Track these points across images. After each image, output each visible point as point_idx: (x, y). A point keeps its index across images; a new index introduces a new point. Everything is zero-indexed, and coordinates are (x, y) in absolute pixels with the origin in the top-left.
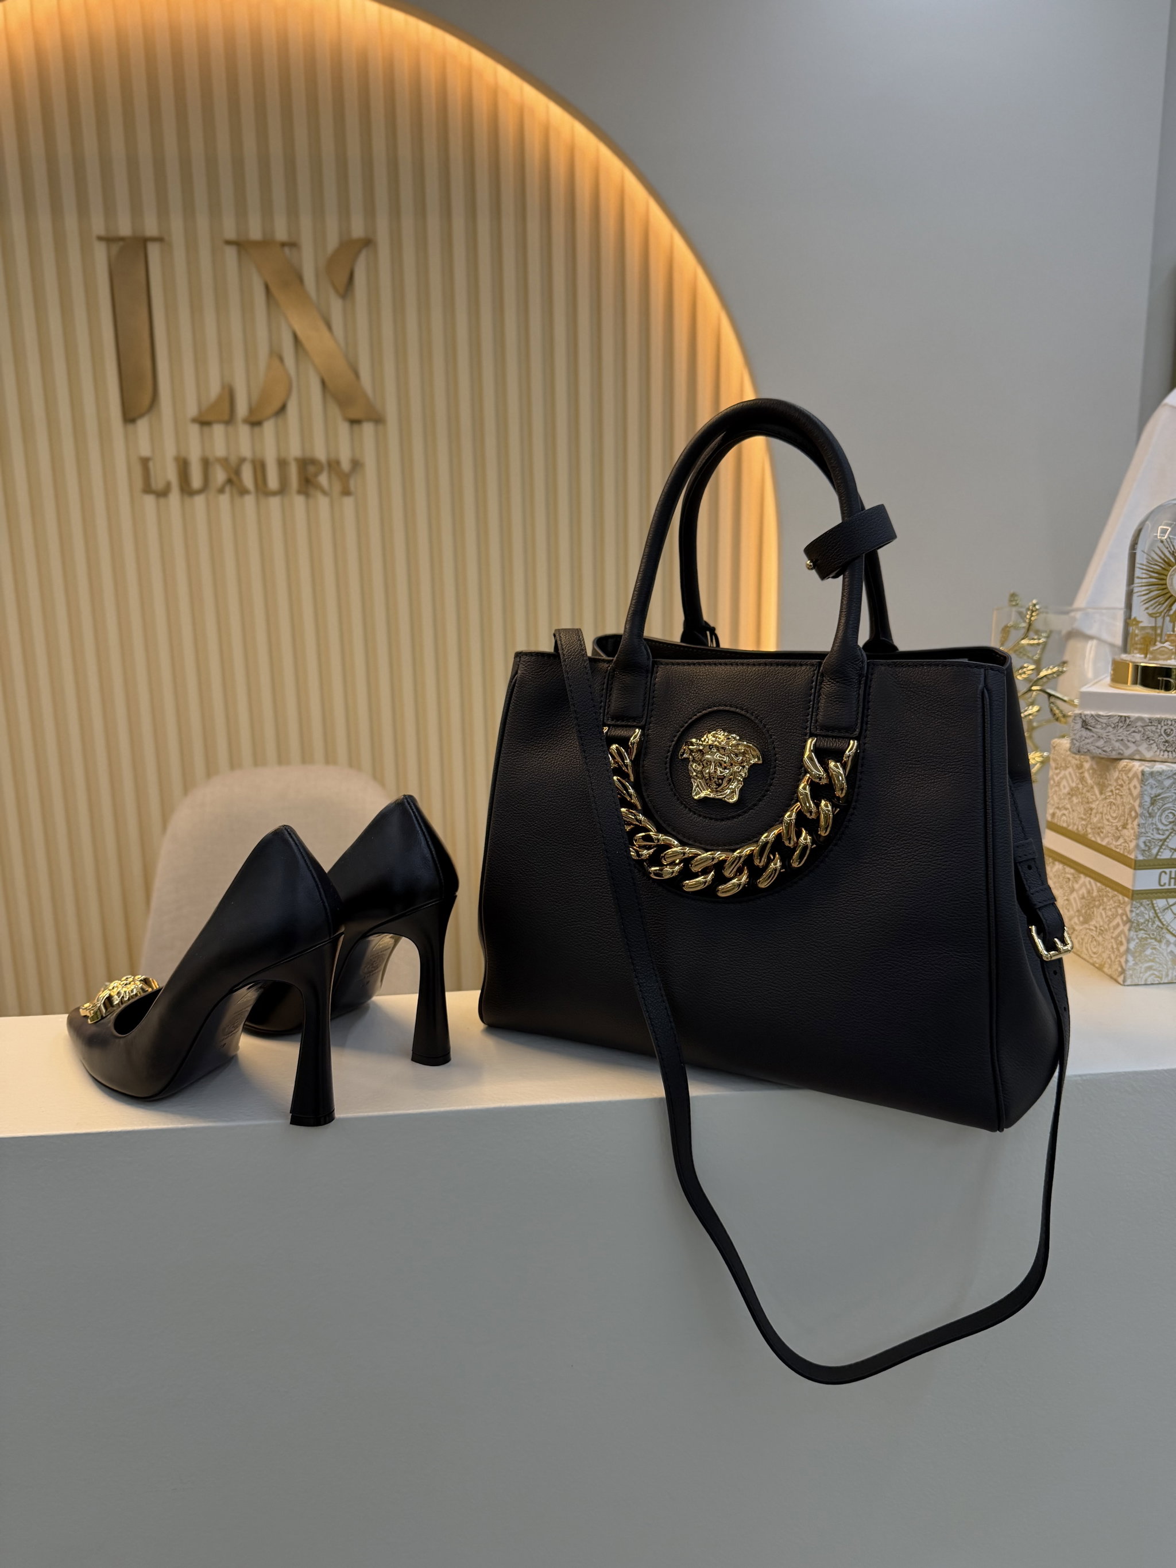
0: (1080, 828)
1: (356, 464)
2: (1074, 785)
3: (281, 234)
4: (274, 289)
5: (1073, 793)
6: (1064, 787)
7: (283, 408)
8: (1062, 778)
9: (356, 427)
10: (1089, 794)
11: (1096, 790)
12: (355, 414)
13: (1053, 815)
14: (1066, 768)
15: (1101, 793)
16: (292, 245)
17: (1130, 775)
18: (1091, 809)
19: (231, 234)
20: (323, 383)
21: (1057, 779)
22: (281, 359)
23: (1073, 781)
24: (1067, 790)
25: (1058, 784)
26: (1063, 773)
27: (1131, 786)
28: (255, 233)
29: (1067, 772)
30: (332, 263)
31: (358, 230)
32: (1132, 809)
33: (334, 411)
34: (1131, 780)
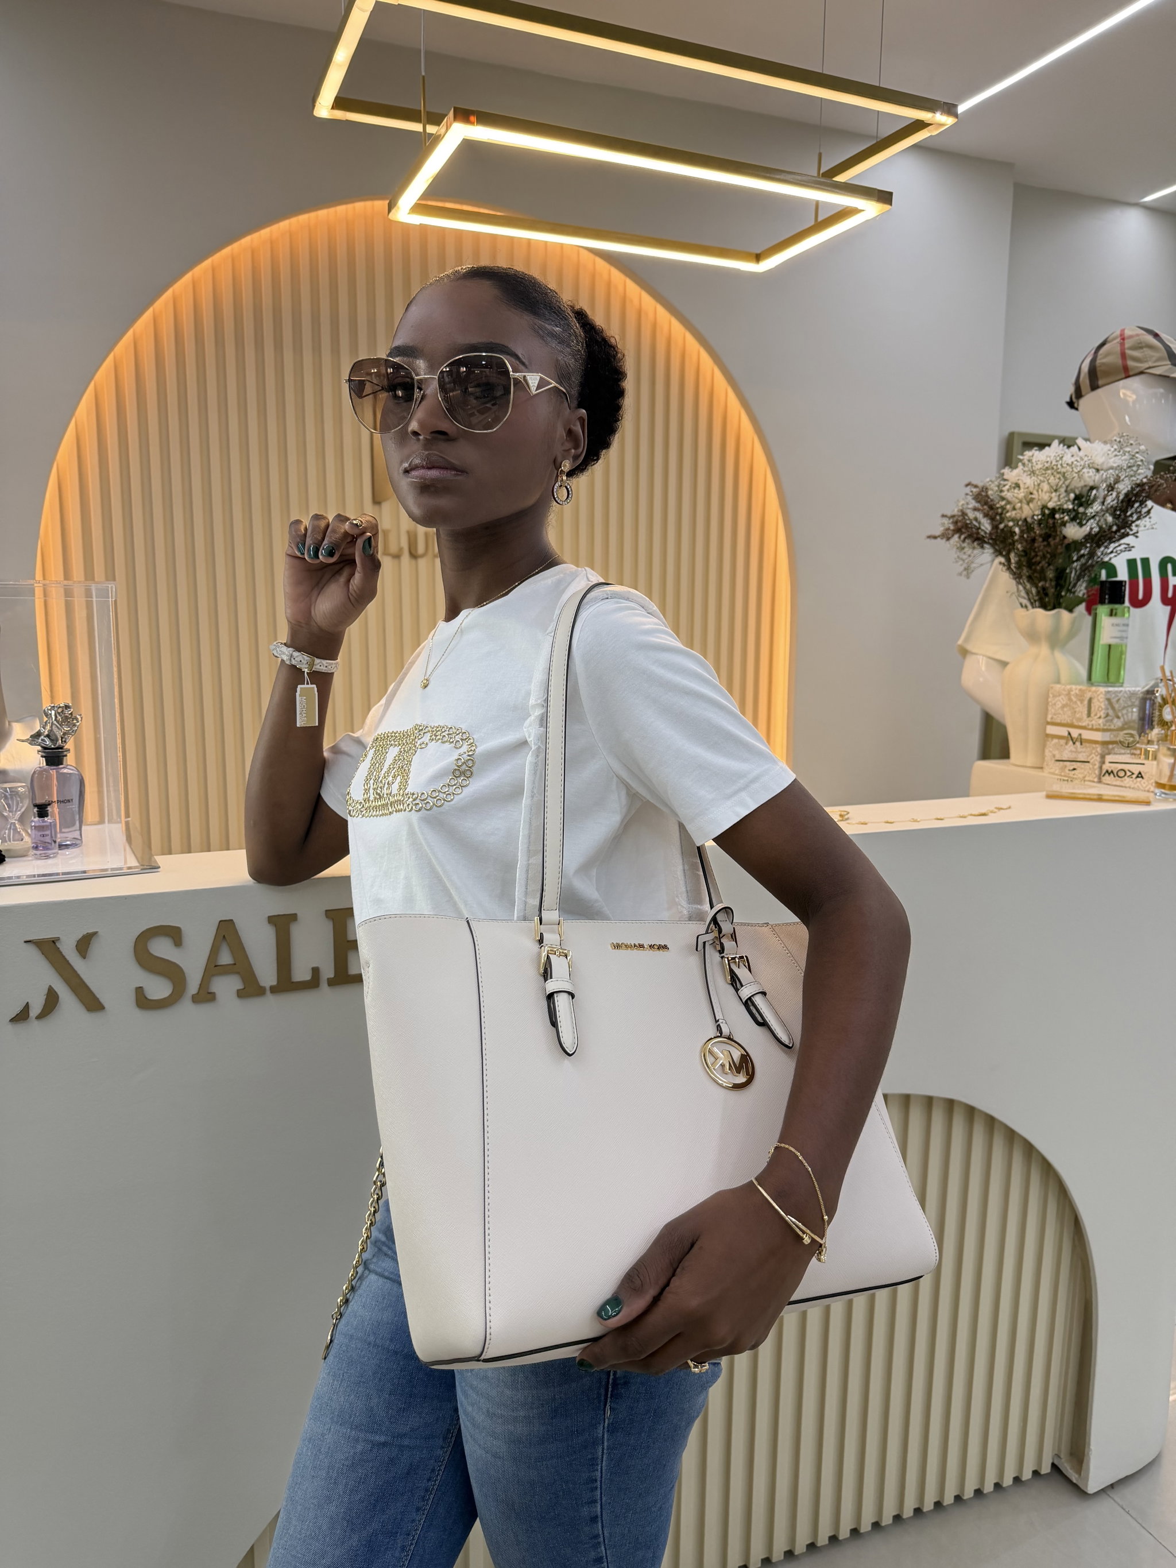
0: (1069, 721)
2: (1064, 703)
5: (1063, 706)
6: (1058, 705)
8: (1057, 702)
10: (1075, 706)
11: (1079, 703)
13: (1052, 718)
14: (1059, 695)
15: (1081, 703)
17: (1098, 693)
18: (1075, 712)
21: (1053, 702)
23: (1064, 701)
24: (1060, 705)
25: (1055, 704)
26: (1057, 698)
27: (1099, 698)
29: (1060, 698)
32: (1100, 707)
34: (1098, 695)
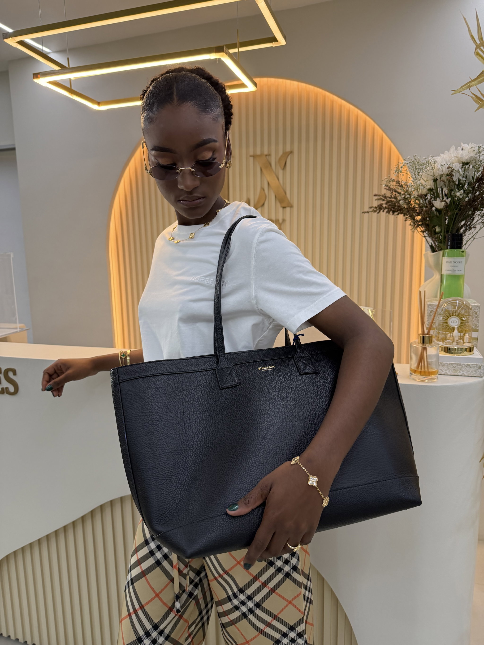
1: (284, 220)
3: (266, 152)
4: (263, 169)
7: (263, 205)
9: (284, 209)
12: (284, 206)
16: (269, 155)
19: (251, 153)
20: (276, 197)
22: (264, 190)
28: (258, 153)
30: (280, 159)
31: (288, 149)
33: (279, 205)
